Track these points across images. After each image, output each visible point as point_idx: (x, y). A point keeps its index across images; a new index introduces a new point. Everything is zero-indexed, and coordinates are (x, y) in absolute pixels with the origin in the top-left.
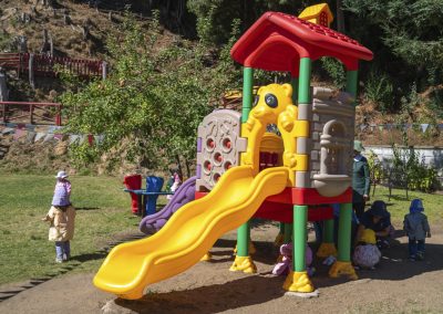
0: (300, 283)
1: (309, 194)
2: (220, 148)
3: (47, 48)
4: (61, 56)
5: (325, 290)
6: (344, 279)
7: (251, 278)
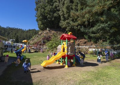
0: (66, 66)
1: (68, 55)
2: (59, 50)
3: (48, 36)
4: (50, 37)
5: (70, 68)
6: (74, 66)
7: (62, 66)
